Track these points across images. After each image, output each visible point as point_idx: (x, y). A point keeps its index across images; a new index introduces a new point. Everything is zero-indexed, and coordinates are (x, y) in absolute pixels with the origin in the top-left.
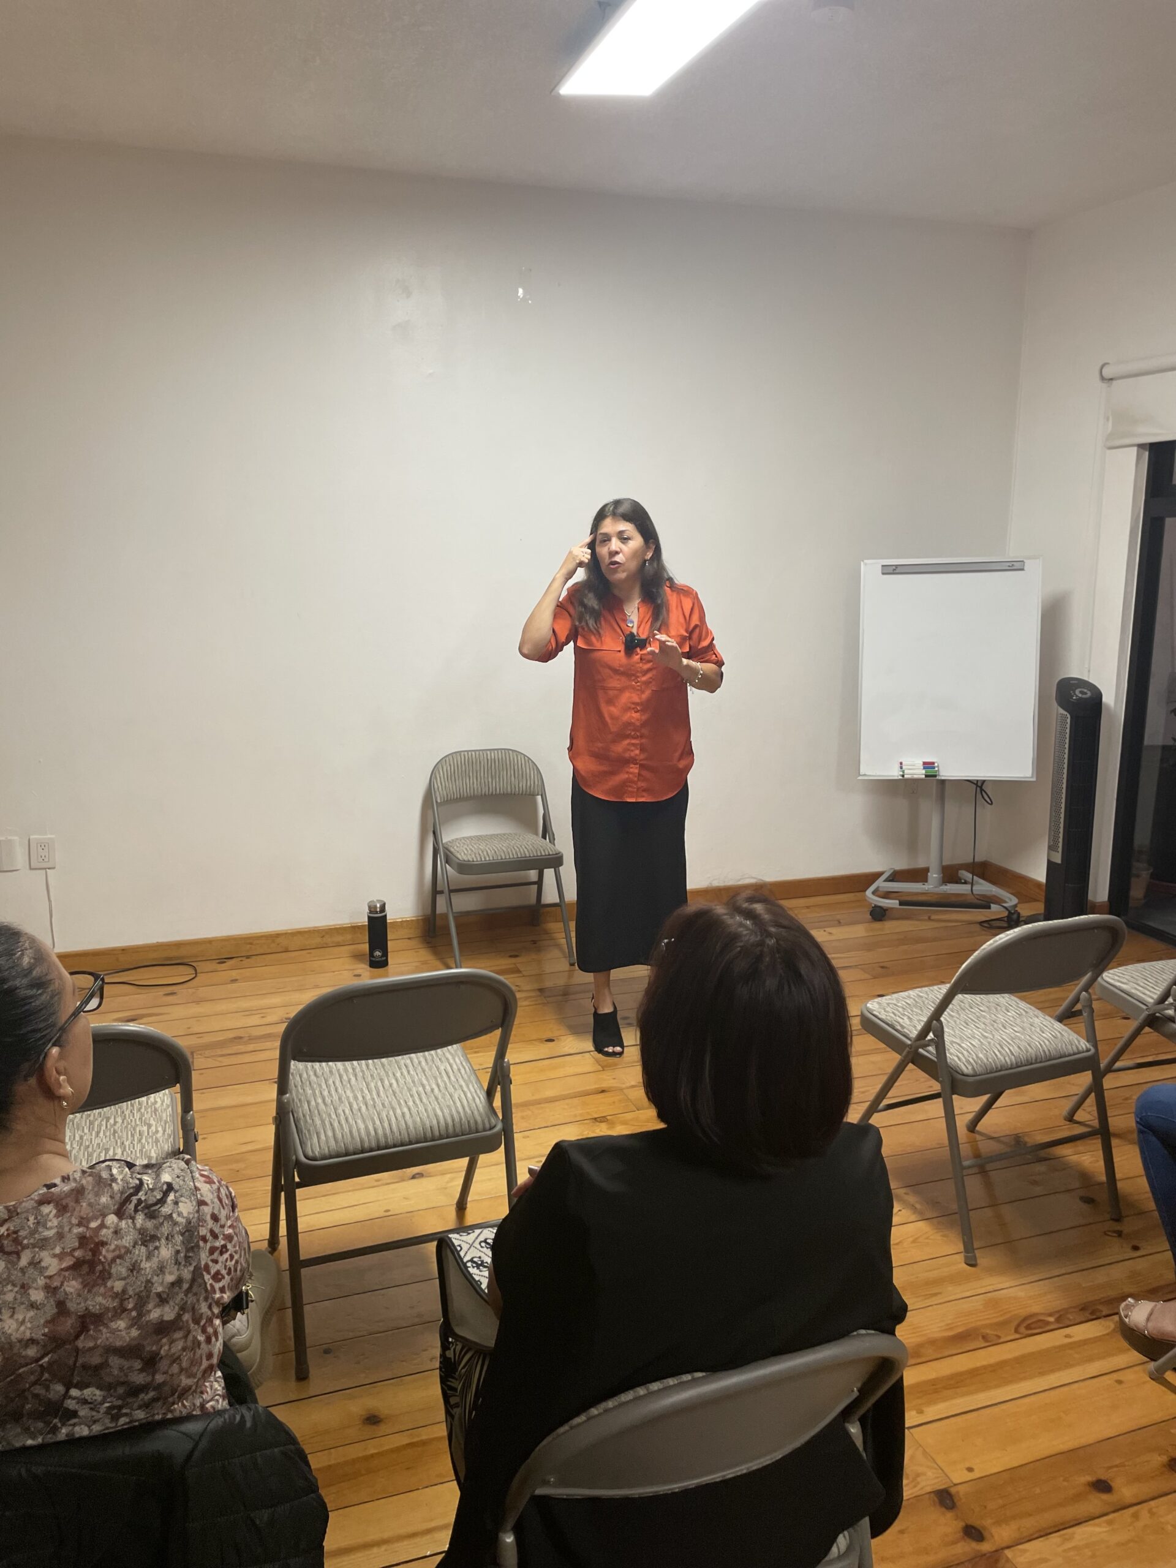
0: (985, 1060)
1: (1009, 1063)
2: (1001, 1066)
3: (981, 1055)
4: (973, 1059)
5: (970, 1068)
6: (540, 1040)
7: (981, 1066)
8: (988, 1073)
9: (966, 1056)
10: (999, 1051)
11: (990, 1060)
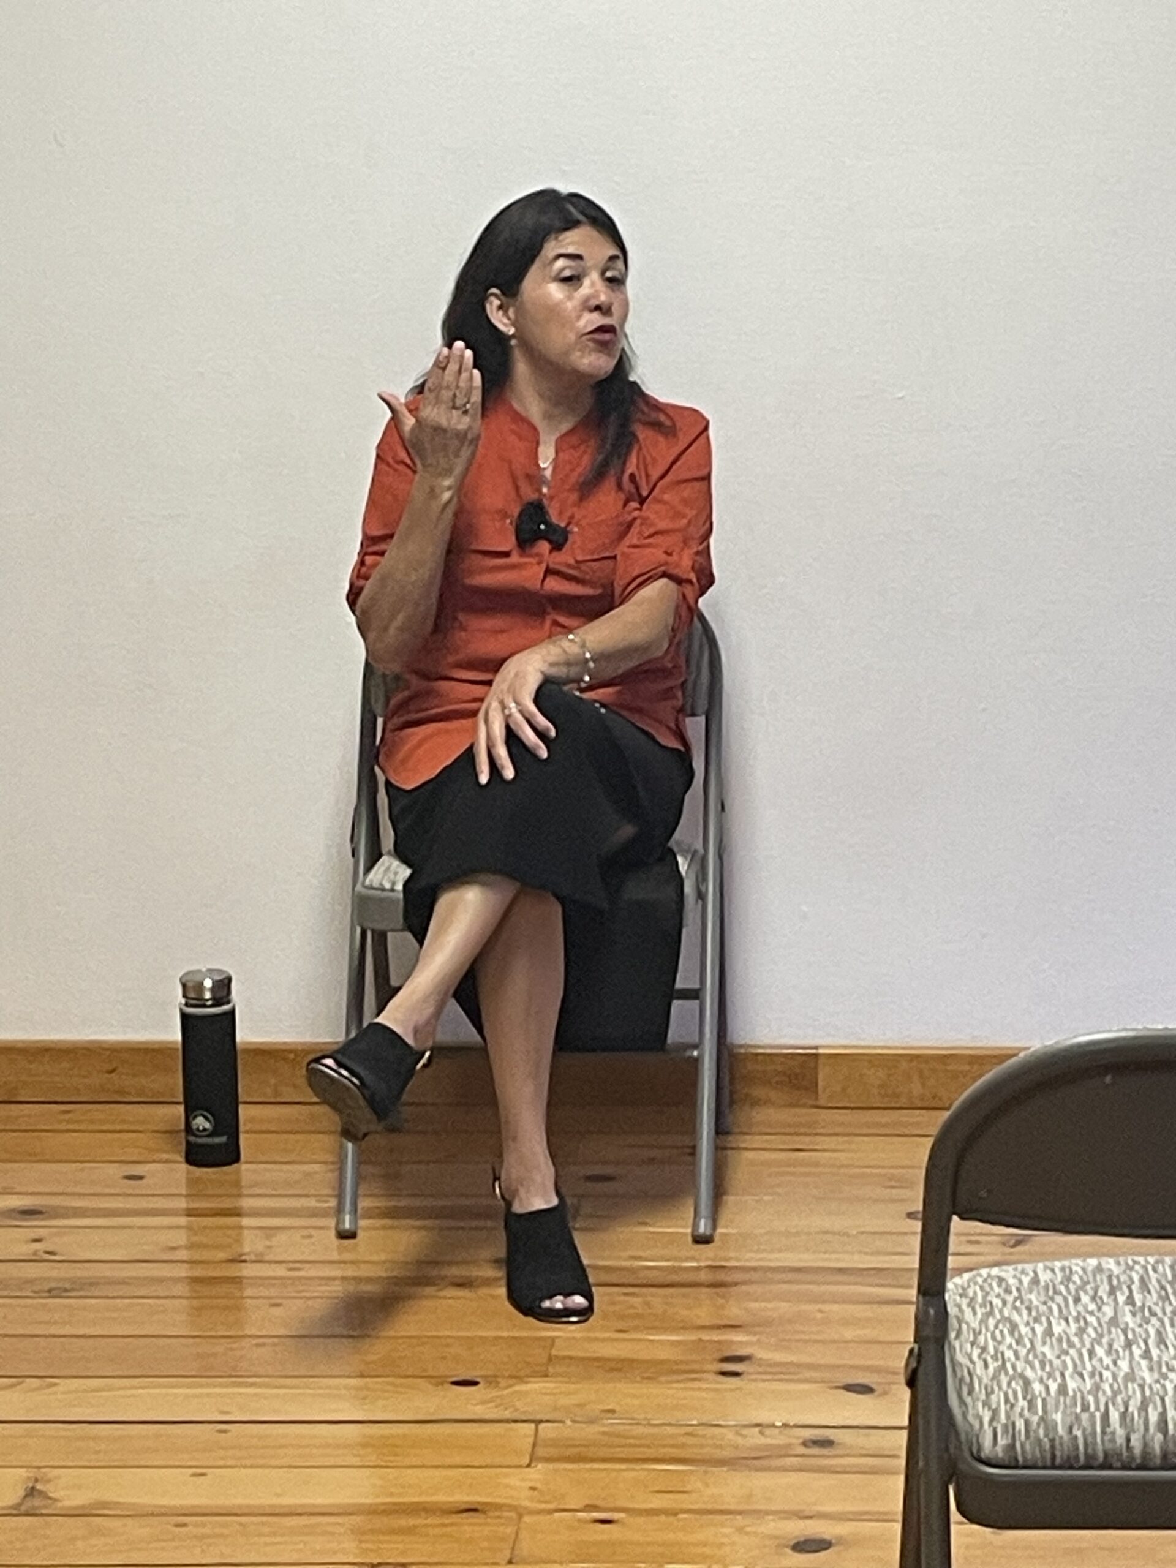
0: (1061, 1431)
1: (1137, 1451)
2: (1106, 1455)
3: (1058, 1417)
4: (1027, 1423)
5: (1002, 1441)
6: (439, 1381)
7: (1039, 1441)
8: (1054, 1467)
9: (1018, 1409)
10: (1124, 1415)
11: (1078, 1433)
